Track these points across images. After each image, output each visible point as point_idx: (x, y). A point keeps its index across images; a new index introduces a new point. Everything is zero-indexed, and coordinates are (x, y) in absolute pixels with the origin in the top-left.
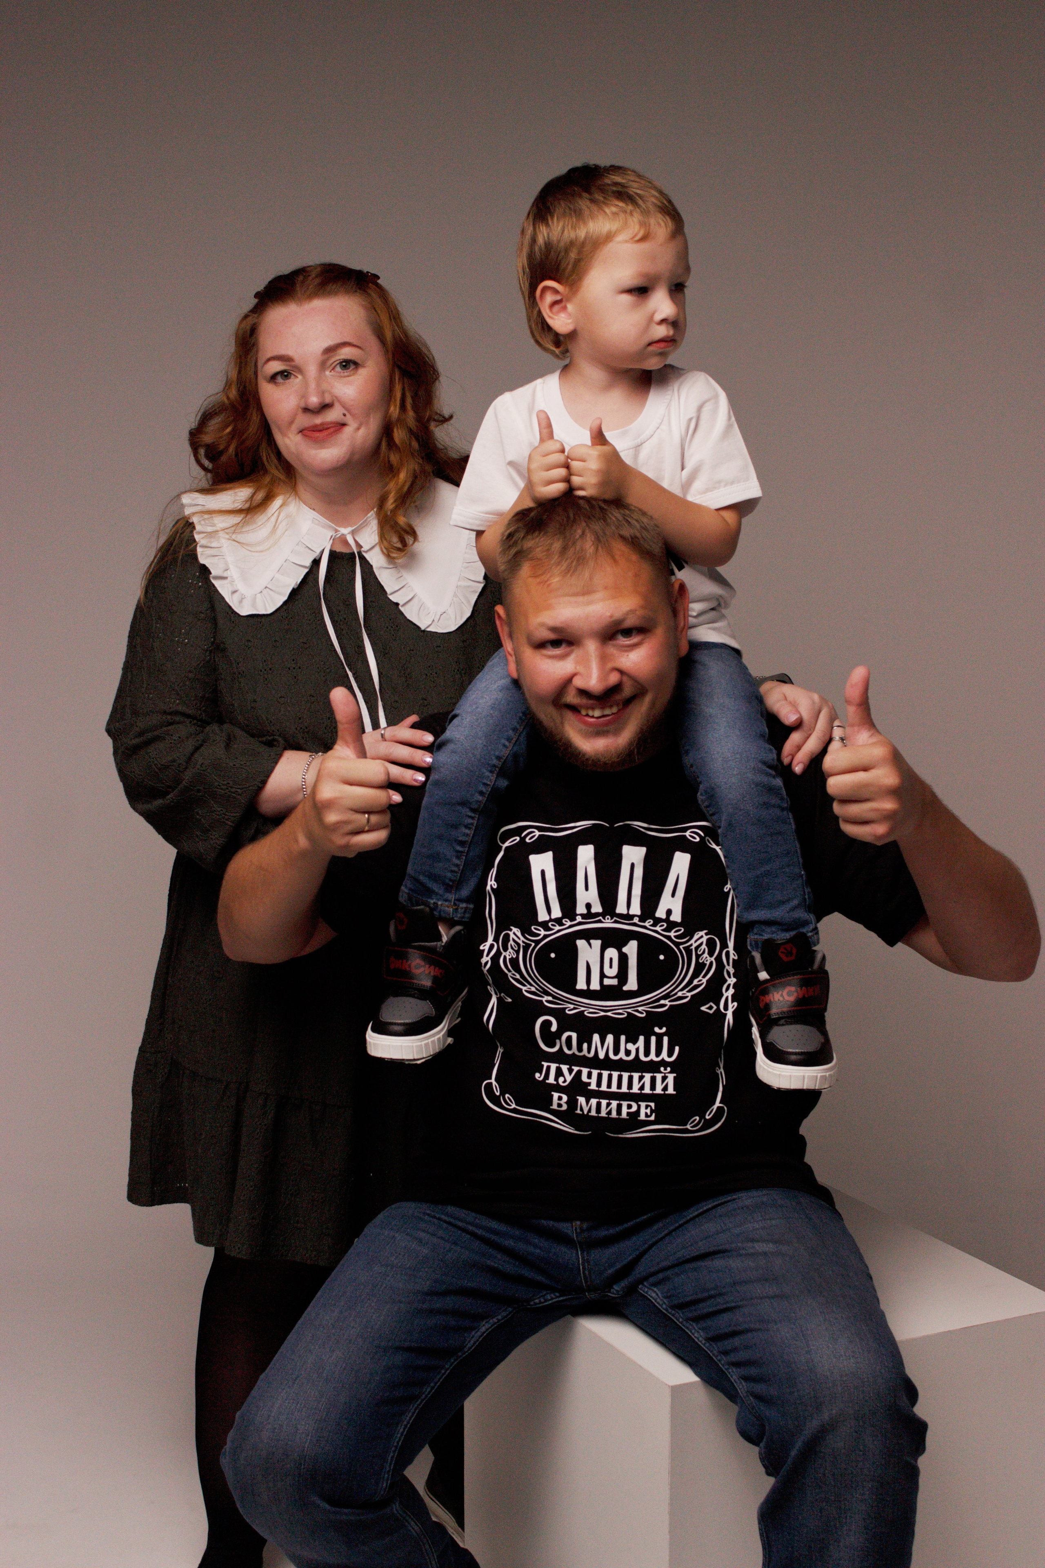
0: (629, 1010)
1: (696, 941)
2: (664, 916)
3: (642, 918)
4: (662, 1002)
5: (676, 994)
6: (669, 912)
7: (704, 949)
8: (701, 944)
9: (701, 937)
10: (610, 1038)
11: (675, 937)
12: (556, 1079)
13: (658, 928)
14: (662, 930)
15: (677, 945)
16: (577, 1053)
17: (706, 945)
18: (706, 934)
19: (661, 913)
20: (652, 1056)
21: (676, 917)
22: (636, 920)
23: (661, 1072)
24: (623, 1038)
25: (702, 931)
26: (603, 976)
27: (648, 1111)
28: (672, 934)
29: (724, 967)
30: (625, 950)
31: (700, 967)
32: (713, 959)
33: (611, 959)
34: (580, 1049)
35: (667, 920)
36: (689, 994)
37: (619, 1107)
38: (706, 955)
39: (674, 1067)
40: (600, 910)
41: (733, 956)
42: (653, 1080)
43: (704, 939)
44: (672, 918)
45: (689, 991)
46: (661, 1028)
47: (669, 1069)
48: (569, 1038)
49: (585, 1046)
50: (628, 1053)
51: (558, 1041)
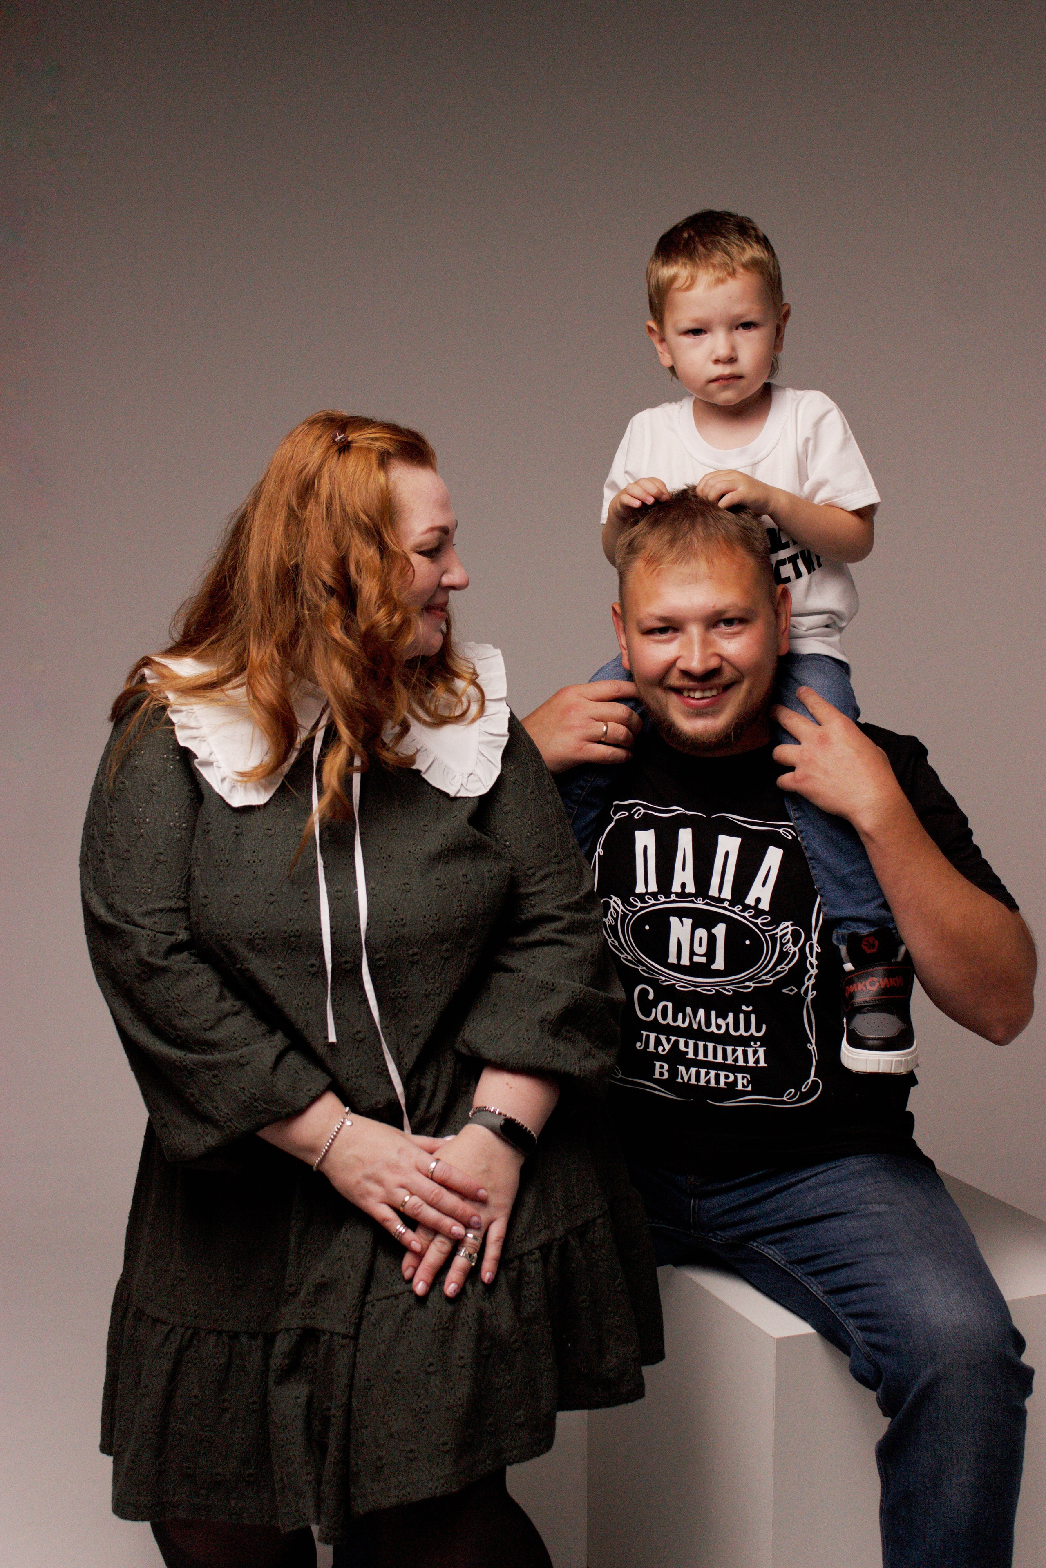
0: (717, 988)
1: (781, 930)
2: (753, 904)
3: (733, 903)
4: (747, 984)
5: (760, 977)
6: (758, 900)
7: (789, 939)
8: (786, 934)
9: (786, 927)
10: (701, 1013)
11: (762, 924)
12: (656, 1048)
13: (746, 914)
14: (750, 916)
15: (763, 932)
16: (672, 1023)
17: (791, 935)
18: (792, 925)
19: (750, 900)
20: (742, 1032)
21: (765, 905)
22: (726, 904)
23: (752, 1047)
24: (713, 1013)
25: (788, 921)
26: (692, 953)
27: (745, 1082)
28: (759, 921)
29: (808, 958)
30: (714, 931)
31: (783, 955)
32: (796, 949)
33: (701, 939)
34: (675, 1019)
35: (755, 907)
36: (772, 979)
37: (717, 1077)
38: (790, 944)
39: (763, 1041)
40: (693, 890)
41: (817, 949)
42: (745, 1053)
43: (790, 929)
44: (760, 906)
45: (771, 977)
46: (748, 1007)
47: (758, 1043)
48: (665, 1008)
49: (680, 1016)
50: (719, 1027)
51: (654, 1010)
